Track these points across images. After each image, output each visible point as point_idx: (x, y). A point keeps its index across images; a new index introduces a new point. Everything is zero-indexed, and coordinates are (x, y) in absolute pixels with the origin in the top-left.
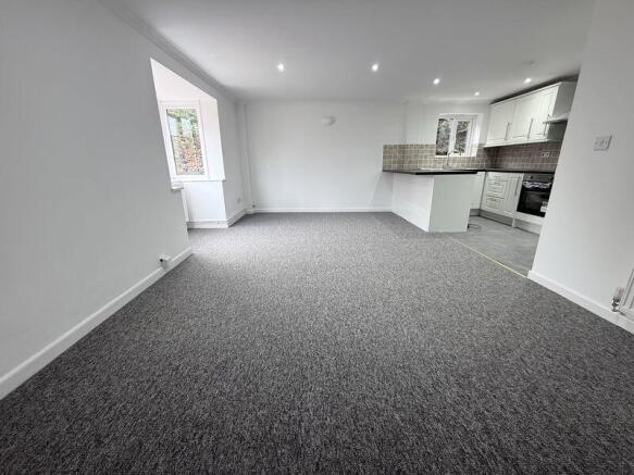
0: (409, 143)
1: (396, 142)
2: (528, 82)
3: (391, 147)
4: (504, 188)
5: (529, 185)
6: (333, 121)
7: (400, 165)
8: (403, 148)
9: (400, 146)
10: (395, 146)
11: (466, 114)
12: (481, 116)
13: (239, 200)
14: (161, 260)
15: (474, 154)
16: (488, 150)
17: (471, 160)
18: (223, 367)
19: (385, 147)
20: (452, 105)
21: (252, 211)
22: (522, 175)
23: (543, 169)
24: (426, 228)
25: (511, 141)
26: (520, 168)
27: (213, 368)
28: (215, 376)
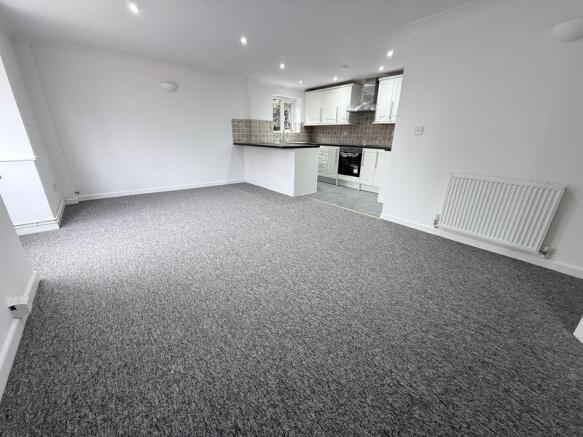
0: (253, 118)
1: (241, 116)
2: (335, 80)
3: (238, 121)
4: (327, 157)
5: (345, 155)
6: (176, 87)
7: (247, 138)
8: (249, 123)
9: (246, 121)
10: (241, 120)
11: (289, 96)
12: (299, 101)
13: (55, 187)
14: (13, 308)
15: (298, 131)
16: (307, 128)
17: (298, 135)
18: (286, 389)
19: (233, 121)
20: (281, 87)
21: (75, 199)
22: (338, 148)
23: (355, 144)
24: (291, 194)
25: (325, 122)
26: (337, 143)
27: (276, 398)
28: (290, 403)
